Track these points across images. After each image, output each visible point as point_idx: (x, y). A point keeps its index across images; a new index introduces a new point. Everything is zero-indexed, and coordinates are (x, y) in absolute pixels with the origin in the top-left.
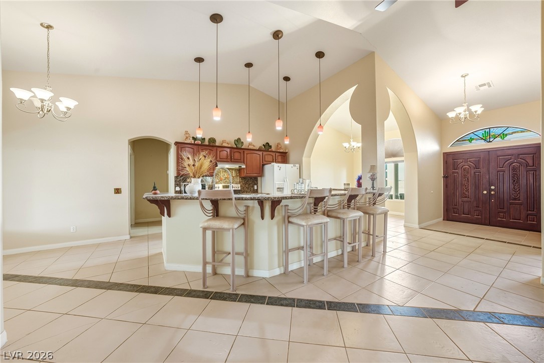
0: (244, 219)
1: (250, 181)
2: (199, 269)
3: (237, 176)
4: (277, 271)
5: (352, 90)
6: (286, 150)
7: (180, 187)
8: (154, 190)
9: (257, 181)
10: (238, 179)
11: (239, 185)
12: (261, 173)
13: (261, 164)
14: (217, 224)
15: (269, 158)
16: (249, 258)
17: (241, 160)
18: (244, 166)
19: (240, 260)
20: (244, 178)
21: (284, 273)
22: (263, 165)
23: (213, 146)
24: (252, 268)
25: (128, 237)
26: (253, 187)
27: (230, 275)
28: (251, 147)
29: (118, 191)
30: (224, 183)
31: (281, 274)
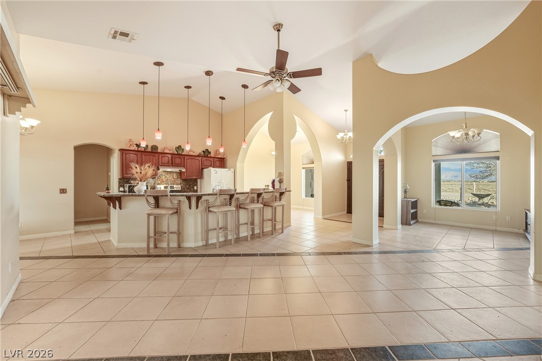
0: (177, 209)
1: (190, 182)
2: (145, 245)
3: (178, 178)
4: (200, 244)
5: (269, 115)
6: (224, 156)
7: (124, 188)
8: (107, 190)
9: (197, 182)
10: (179, 181)
11: (180, 186)
12: (201, 176)
13: (201, 167)
14: (158, 211)
15: (208, 163)
16: (180, 236)
17: (181, 164)
18: (184, 170)
19: (175, 236)
20: (184, 180)
21: (206, 245)
22: (202, 169)
23: (155, 153)
24: (183, 242)
25: (72, 232)
26: (193, 187)
27: (166, 248)
28: (191, 153)
29: (63, 191)
30: (166, 184)
31: (203, 246)
